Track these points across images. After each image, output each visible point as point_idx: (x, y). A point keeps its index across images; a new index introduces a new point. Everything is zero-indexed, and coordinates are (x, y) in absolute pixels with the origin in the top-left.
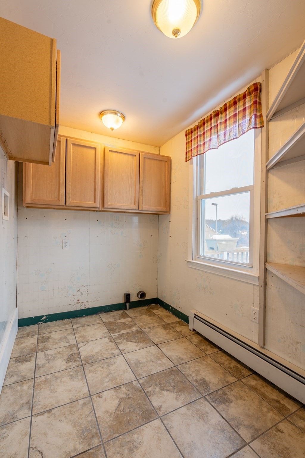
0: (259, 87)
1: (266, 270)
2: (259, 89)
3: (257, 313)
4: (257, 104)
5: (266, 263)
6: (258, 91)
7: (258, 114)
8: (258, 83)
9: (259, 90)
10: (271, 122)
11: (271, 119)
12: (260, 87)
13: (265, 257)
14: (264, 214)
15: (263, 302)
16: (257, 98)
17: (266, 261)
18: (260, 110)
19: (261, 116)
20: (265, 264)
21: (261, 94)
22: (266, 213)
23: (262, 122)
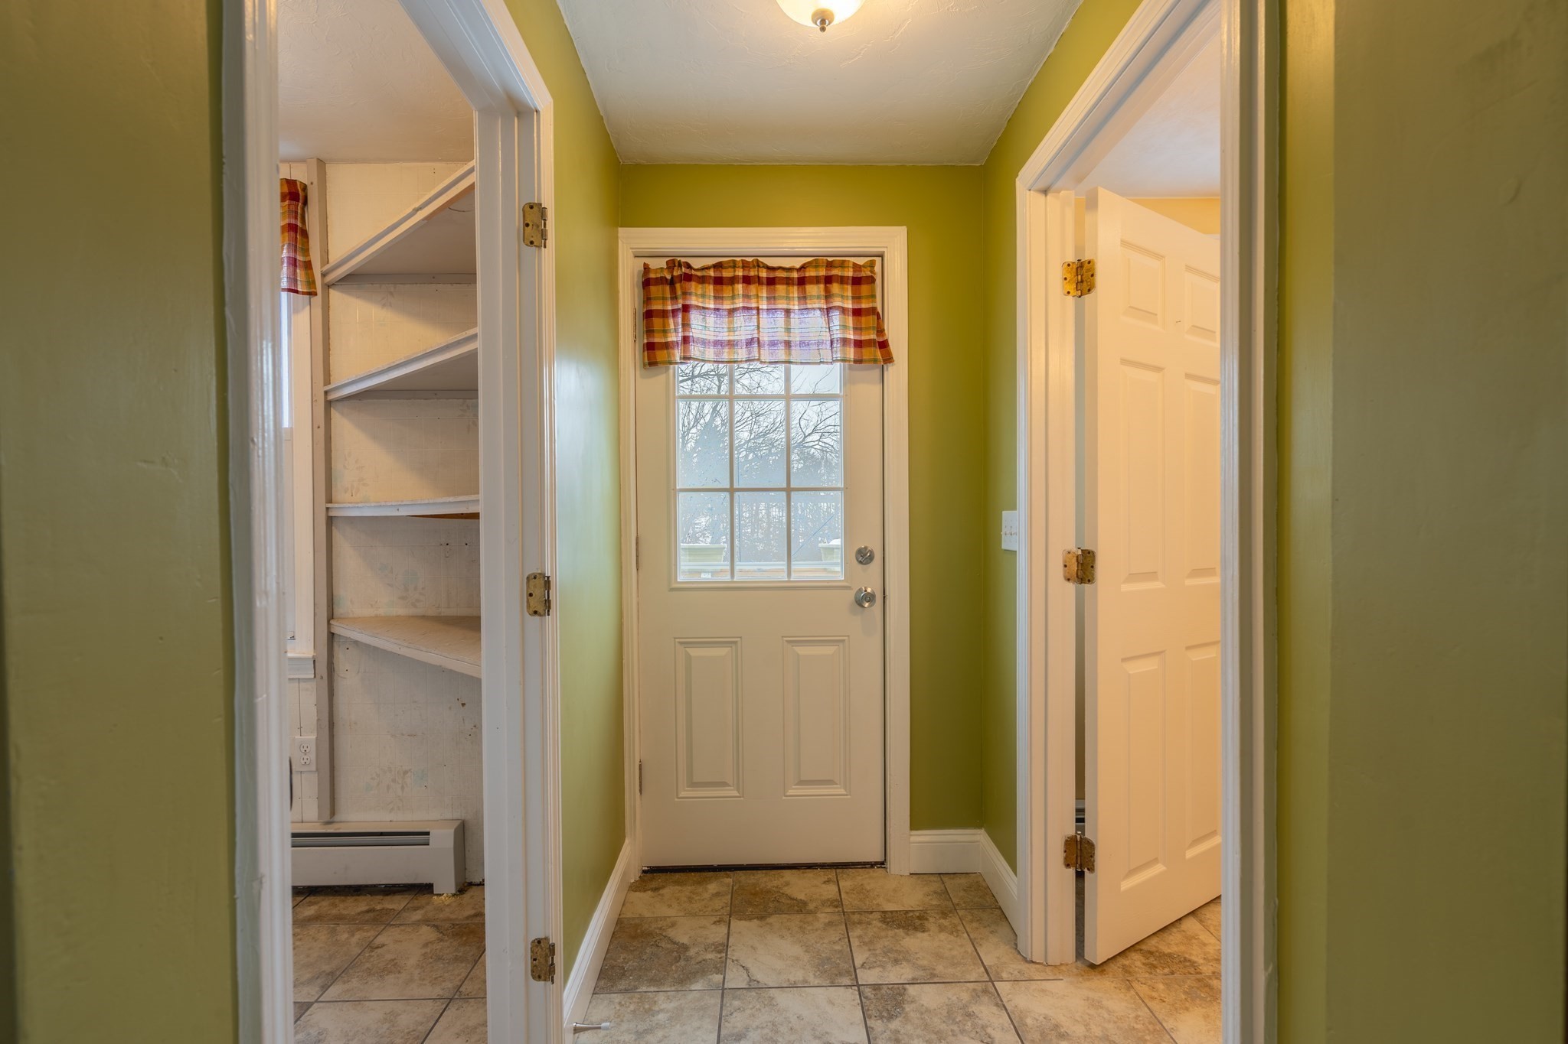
0: (301, 194)
1: (331, 636)
2: (301, 197)
3: (312, 749)
4: (296, 232)
5: (332, 622)
6: (300, 204)
7: (300, 258)
8: (298, 184)
9: (301, 201)
10: (334, 289)
11: (333, 284)
12: (304, 194)
13: (328, 606)
14: (323, 506)
15: (326, 715)
16: (296, 218)
17: (331, 616)
18: (306, 251)
19: (308, 266)
20: (329, 623)
21: (306, 210)
22: (327, 502)
23: (311, 283)
